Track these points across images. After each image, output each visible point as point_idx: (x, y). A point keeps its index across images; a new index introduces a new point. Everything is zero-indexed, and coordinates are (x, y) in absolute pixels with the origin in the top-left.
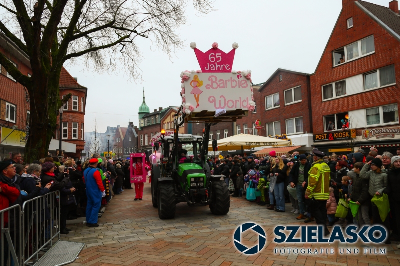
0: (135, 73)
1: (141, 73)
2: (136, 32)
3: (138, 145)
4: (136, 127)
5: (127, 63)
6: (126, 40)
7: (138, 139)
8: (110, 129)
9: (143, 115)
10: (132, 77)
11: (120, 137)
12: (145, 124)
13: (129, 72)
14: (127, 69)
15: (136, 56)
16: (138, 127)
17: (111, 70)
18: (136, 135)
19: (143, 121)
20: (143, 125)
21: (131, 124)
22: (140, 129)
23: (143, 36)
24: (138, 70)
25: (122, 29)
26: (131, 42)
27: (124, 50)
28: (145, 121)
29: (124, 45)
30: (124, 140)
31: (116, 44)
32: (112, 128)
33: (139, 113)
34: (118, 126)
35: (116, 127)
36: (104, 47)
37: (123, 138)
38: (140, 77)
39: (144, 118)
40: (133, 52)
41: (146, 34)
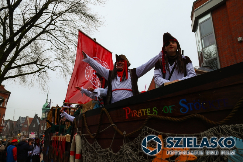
0: (45, 89)
1: (49, 89)
2: (48, 67)
3: (39, 130)
4: (40, 117)
5: (41, 82)
6: (42, 70)
7: (40, 126)
8: (21, 119)
9: (45, 110)
10: (43, 90)
11: (28, 124)
12: (45, 116)
13: (41, 88)
14: (40, 86)
15: (47, 79)
16: (41, 118)
17: (30, 86)
18: (39, 123)
19: (44, 114)
20: (44, 117)
21: (36, 116)
22: (42, 119)
23: (52, 70)
24: (47, 87)
25: (41, 65)
26: (45, 72)
27: (40, 75)
28: (46, 114)
29: (41, 73)
30: (30, 126)
31: (36, 72)
32: (22, 118)
33: (43, 109)
34: (27, 117)
35: (26, 117)
36: (28, 74)
37: (29, 125)
38: (48, 91)
39: (45, 112)
40: (45, 76)
41: (54, 69)
